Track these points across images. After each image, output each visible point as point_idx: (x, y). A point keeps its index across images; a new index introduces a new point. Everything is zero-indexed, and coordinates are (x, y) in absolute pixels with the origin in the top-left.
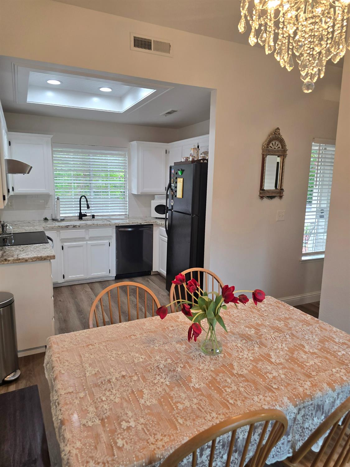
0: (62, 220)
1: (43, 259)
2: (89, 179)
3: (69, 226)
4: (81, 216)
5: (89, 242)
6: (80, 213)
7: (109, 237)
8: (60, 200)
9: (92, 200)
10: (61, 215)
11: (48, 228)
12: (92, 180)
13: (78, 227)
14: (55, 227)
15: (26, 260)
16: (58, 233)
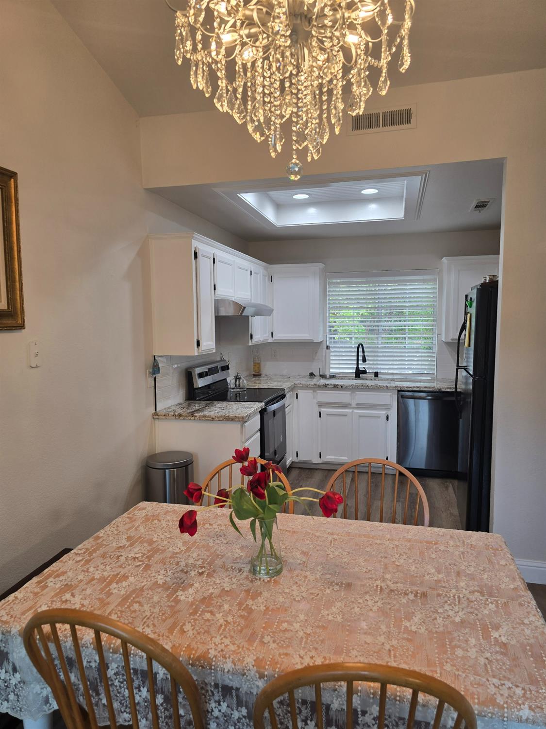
0: (332, 377)
1: (230, 420)
2: (377, 319)
3: (328, 385)
4: (359, 373)
5: (356, 411)
6: (357, 368)
7: (387, 407)
8: (332, 350)
9: (380, 350)
10: (331, 370)
11: (301, 386)
12: (380, 321)
13: (340, 387)
14: (310, 385)
15: (213, 418)
16: (315, 393)
